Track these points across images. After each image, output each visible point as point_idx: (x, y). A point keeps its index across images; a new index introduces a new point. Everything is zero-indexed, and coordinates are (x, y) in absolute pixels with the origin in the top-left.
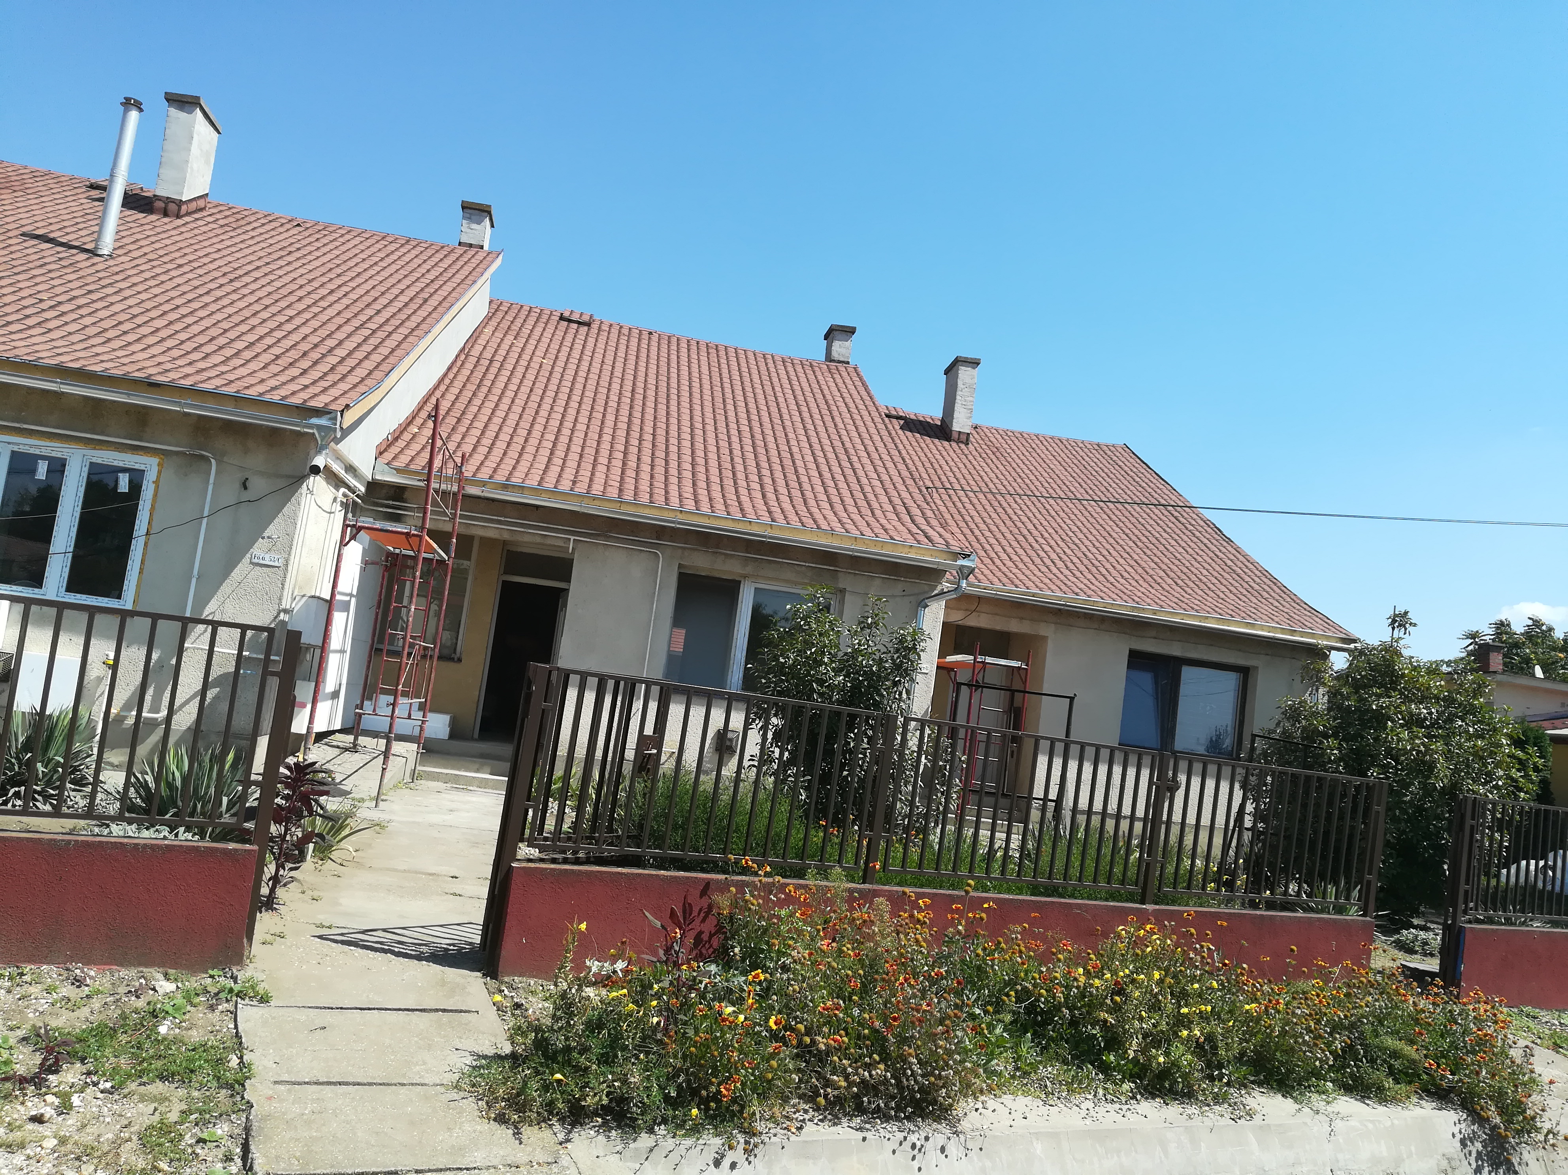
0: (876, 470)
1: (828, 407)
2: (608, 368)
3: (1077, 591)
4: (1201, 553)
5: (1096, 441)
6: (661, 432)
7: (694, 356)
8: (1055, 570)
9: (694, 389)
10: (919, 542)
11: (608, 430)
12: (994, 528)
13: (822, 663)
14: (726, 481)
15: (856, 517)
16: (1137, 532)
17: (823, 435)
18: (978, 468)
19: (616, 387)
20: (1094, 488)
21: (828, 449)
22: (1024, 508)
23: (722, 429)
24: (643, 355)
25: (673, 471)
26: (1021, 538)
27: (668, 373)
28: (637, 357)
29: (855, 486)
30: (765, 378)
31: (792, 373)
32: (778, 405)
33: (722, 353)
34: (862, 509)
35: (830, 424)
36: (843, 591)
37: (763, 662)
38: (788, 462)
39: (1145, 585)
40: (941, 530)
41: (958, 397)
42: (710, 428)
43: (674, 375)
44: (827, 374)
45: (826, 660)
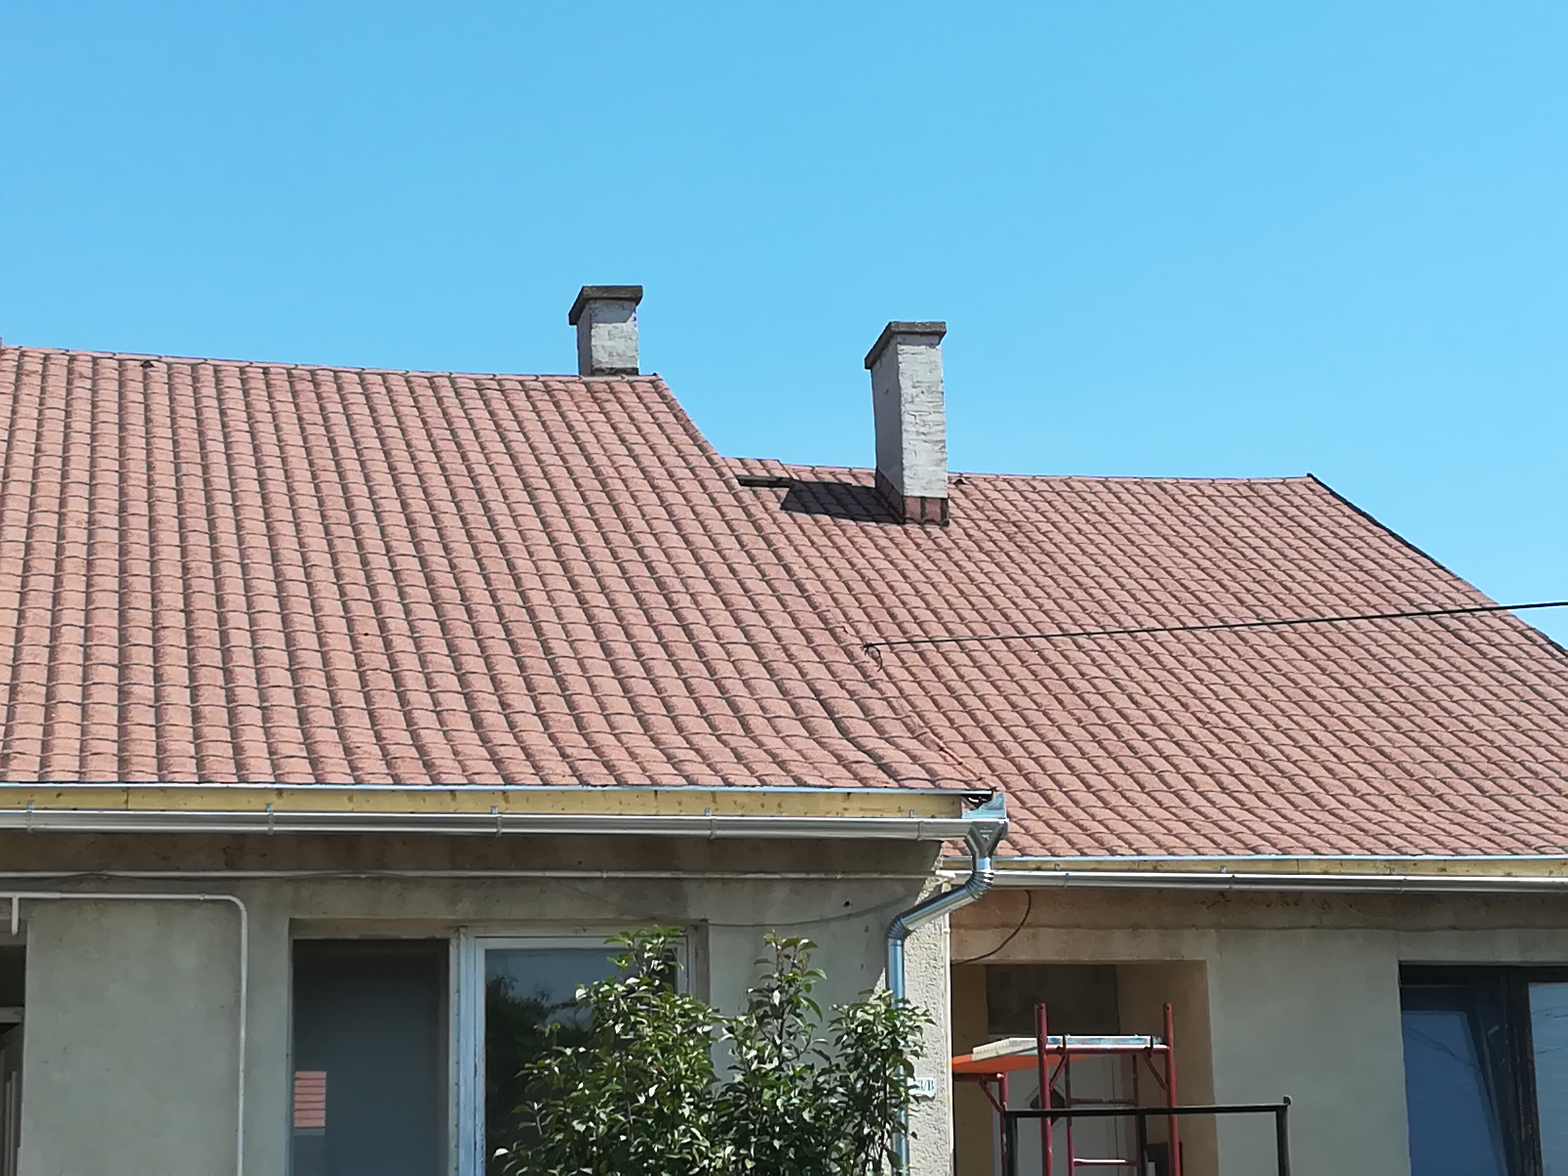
0: (738, 621)
1: (604, 484)
2: (52, 462)
3: (1255, 841)
4: (1525, 708)
5: (1244, 476)
6: (204, 602)
7: (261, 405)
8: (1196, 800)
9: (272, 486)
10: (864, 782)
11: (72, 616)
12: (1037, 718)
13: (675, 1120)
14: (379, 701)
15: (709, 743)
16: (1371, 681)
17: (601, 553)
18: (980, 578)
19: (77, 506)
20: (1255, 587)
21: (617, 584)
22: (1102, 658)
23: (353, 572)
24: (136, 418)
25: (247, 694)
26: (1104, 733)
27: (204, 456)
28: (122, 427)
29: (694, 668)
30: (441, 434)
31: (504, 414)
32: (481, 494)
33: (329, 388)
34: (718, 721)
35: (613, 525)
36: (700, 927)
37: (531, 1138)
38: (524, 632)
39: (1410, 804)
40: (913, 745)
41: (906, 418)
42: (323, 575)
43: (218, 459)
44: (588, 405)
45: (686, 1112)
